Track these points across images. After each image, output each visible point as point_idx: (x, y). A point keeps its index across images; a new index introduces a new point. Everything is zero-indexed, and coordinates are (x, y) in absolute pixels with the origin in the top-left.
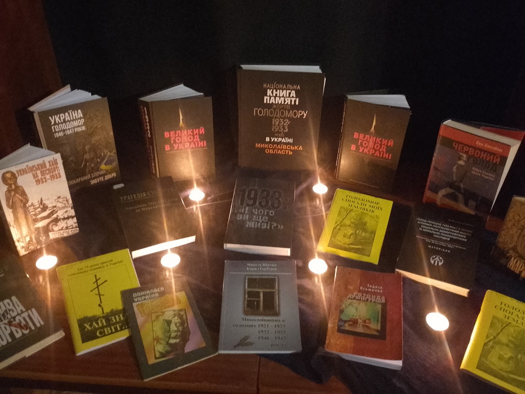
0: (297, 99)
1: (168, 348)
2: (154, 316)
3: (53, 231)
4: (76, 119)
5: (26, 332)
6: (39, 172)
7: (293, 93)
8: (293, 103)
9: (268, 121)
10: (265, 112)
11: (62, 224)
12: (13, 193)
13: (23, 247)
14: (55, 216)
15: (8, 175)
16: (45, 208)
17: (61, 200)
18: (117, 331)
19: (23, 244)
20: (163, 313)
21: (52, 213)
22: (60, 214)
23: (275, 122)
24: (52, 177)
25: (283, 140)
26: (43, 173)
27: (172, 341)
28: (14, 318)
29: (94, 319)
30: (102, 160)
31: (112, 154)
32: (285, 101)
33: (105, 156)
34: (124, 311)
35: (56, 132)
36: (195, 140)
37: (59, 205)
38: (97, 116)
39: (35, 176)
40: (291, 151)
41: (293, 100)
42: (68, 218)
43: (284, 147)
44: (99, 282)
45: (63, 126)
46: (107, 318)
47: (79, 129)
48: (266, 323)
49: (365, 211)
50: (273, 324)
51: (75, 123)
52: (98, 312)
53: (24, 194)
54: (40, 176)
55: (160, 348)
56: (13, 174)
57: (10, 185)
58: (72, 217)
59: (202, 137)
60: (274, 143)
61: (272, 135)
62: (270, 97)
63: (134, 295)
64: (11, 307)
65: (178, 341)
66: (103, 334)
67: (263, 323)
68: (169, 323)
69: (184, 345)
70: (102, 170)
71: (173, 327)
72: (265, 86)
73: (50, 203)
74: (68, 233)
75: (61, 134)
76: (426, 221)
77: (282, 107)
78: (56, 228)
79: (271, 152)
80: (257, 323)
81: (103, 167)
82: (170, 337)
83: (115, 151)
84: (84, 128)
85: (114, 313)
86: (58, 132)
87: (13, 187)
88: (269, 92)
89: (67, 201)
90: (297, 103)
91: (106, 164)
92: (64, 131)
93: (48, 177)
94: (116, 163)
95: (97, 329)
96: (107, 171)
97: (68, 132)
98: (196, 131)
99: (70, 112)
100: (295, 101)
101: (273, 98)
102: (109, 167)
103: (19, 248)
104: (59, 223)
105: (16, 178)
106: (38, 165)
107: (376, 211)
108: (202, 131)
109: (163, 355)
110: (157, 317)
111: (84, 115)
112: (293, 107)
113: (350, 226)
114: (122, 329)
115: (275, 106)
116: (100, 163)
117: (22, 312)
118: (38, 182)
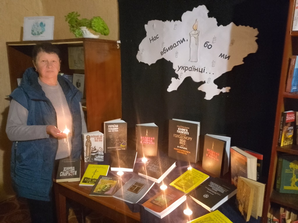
0: (188, 133)
1: (101, 191)
2: (103, 183)
3: (96, 158)
4: (116, 128)
5: (71, 175)
6: (96, 138)
7: (187, 130)
8: (187, 134)
9: (178, 139)
10: (177, 136)
11: (99, 157)
12: (88, 142)
13: (86, 160)
14: (97, 153)
15: (88, 136)
16: (95, 150)
17: (100, 148)
18: (92, 183)
19: (86, 159)
20: (107, 183)
21: (97, 152)
22: (99, 153)
23: (181, 140)
24: (100, 141)
25: (183, 148)
26: (97, 139)
27: (103, 190)
28: (71, 171)
29: (89, 179)
30: (122, 143)
31: (125, 142)
32: (184, 133)
33: (123, 142)
34: (97, 180)
35: (109, 130)
36: (151, 141)
37: (100, 150)
38: (122, 128)
39: (95, 139)
40: (187, 153)
41: (187, 132)
42: (101, 155)
43: (184, 151)
44: (96, 171)
45: (111, 129)
46: (92, 180)
47: (116, 131)
48: (132, 194)
49: (196, 177)
50: (133, 195)
51: (115, 129)
52: (91, 178)
53: (91, 143)
54: (96, 139)
55: (99, 190)
56: (89, 136)
57: (88, 139)
58: (103, 155)
59: (153, 141)
60: (180, 149)
61: (180, 145)
62: (179, 130)
63: (103, 177)
64: (72, 169)
65: (105, 190)
66: (88, 183)
67: (131, 194)
68: (106, 186)
69: (105, 192)
70: (121, 146)
71: (106, 187)
72: (177, 126)
73: (97, 149)
74: (100, 160)
75: (110, 131)
76: (213, 183)
77: (183, 135)
78: (97, 157)
79: (179, 152)
80: (129, 193)
81: (121, 145)
82: (103, 189)
83: (126, 141)
84: (118, 131)
85: (94, 179)
86: (110, 130)
87: (89, 140)
88: (179, 129)
89: (102, 149)
90: (188, 134)
91: (122, 144)
92: (111, 130)
93: (99, 140)
94: (126, 145)
95: (87, 181)
96: (122, 147)
97: (113, 131)
98: (151, 138)
99: (115, 125)
100: (187, 133)
101: (180, 131)
102: (123, 146)
103: (85, 160)
104: (98, 156)
105: (90, 138)
106: (97, 136)
107: (200, 177)
108: (154, 139)
109: (98, 192)
110: (104, 184)
111: (119, 127)
112: (187, 136)
113: (187, 180)
114: (93, 183)
115: (180, 134)
116: (121, 144)
117: (74, 171)
118: (96, 141)
